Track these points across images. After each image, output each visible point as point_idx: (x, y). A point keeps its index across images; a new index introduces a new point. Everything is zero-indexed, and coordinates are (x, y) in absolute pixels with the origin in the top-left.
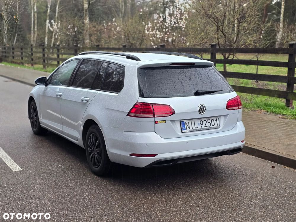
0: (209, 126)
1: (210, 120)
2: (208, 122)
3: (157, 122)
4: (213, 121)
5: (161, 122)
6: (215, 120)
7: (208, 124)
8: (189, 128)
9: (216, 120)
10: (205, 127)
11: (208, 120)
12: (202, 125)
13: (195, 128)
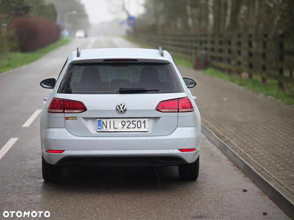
0: (133, 128)
1: (135, 121)
2: (133, 124)
3: (67, 118)
4: (139, 123)
5: (72, 118)
6: (142, 122)
7: (132, 126)
8: (106, 127)
9: (144, 122)
10: (127, 128)
11: (133, 121)
12: (124, 126)
13: (114, 128)
